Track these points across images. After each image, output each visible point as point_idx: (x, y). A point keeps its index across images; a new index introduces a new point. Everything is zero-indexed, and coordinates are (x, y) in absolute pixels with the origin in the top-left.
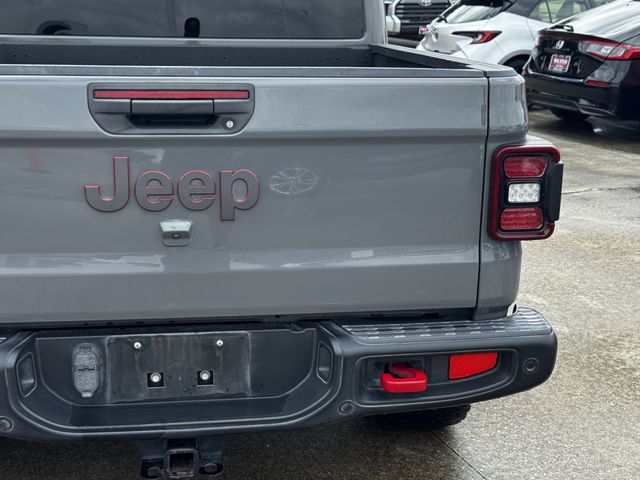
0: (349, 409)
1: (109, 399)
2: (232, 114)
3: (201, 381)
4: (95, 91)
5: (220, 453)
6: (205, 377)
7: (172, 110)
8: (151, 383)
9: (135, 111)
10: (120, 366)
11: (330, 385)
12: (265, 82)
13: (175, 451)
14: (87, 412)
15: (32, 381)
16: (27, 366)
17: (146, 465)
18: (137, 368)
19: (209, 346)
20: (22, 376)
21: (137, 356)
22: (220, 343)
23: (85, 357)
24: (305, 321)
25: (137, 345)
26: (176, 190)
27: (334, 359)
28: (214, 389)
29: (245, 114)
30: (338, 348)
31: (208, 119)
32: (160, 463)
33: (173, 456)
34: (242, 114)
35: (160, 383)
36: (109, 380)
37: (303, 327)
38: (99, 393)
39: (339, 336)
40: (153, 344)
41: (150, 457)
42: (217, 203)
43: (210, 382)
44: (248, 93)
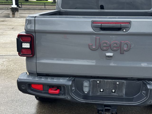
0: (150, 102)
1: (91, 94)
2: (125, 28)
3: (112, 92)
4: (93, 22)
5: (116, 110)
6: (113, 91)
7: (111, 27)
8: (100, 91)
9: (102, 27)
10: (94, 87)
11: (146, 96)
12: (134, 20)
13: (106, 108)
14: (86, 97)
15: (74, 88)
16: (73, 85)
17: (98, 111)
18: (98, 87)
19: (115, 84)
20: (72, 87)
21: (98, 85)
22: (118, 83)
23: (86, 84)
24: (139, 79)
25: (98, 82)
26: (110, 46)
27: (147, 90)
28: (115, 94)
29: (129, 28)
30: (149, 87)
31: (119, 29)
32: (102, 110)
33: (105, 109)
34: (127, 28)
35: (103, 91)
36: (91, 90)
37: (139, 81)
38: (89, 92)
39: (149, 84)
40: (102, 82)
41: (99, 109)
42: (120, 49)
43: (115, 92)
44: (129, 23)
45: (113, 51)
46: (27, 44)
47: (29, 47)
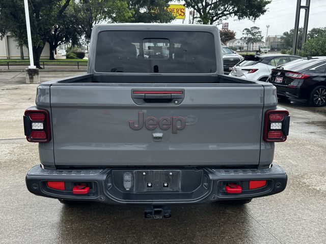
0: (214, 198)
1: (134, 191)
2: (177, 99)
3: (164, 186)
4: (134, 91)
5: (170, 211)
6: (166, 185)
7: (158, 97)
8: (148, 186)
9: (146, 98)
10: (138, 180)
11: (208, 190)
12: (188, 88)
13: (156, 209)
14: (127, 195)
15: (110, 184)
16: (109, 179)
17: (146, 214)
18: (144, 181)
19: (168, 175)
20: (108, 183)
21: (144, 177)
22: (171, 174)
23: (127, 177)
24: (199, 167)
25: (144, 173)
26: (158, 123)
27: (209, 181)
28: (168, 189)
30: (211, 177)
31: (169, 100)
32: (151, 213)
33: (155, 211)
34: (180, 99)
35: (151, 186)
36: (135, 184)
37: (199, 169)
38: (131, 189)
39: (211, 173)
40: (149, 173)
41: (147, 211)
42: (171, 127)
43: (167, 186)
44: (182, 92)
45: (163, 130)
46: (40, 124)
47: (42, 128)
